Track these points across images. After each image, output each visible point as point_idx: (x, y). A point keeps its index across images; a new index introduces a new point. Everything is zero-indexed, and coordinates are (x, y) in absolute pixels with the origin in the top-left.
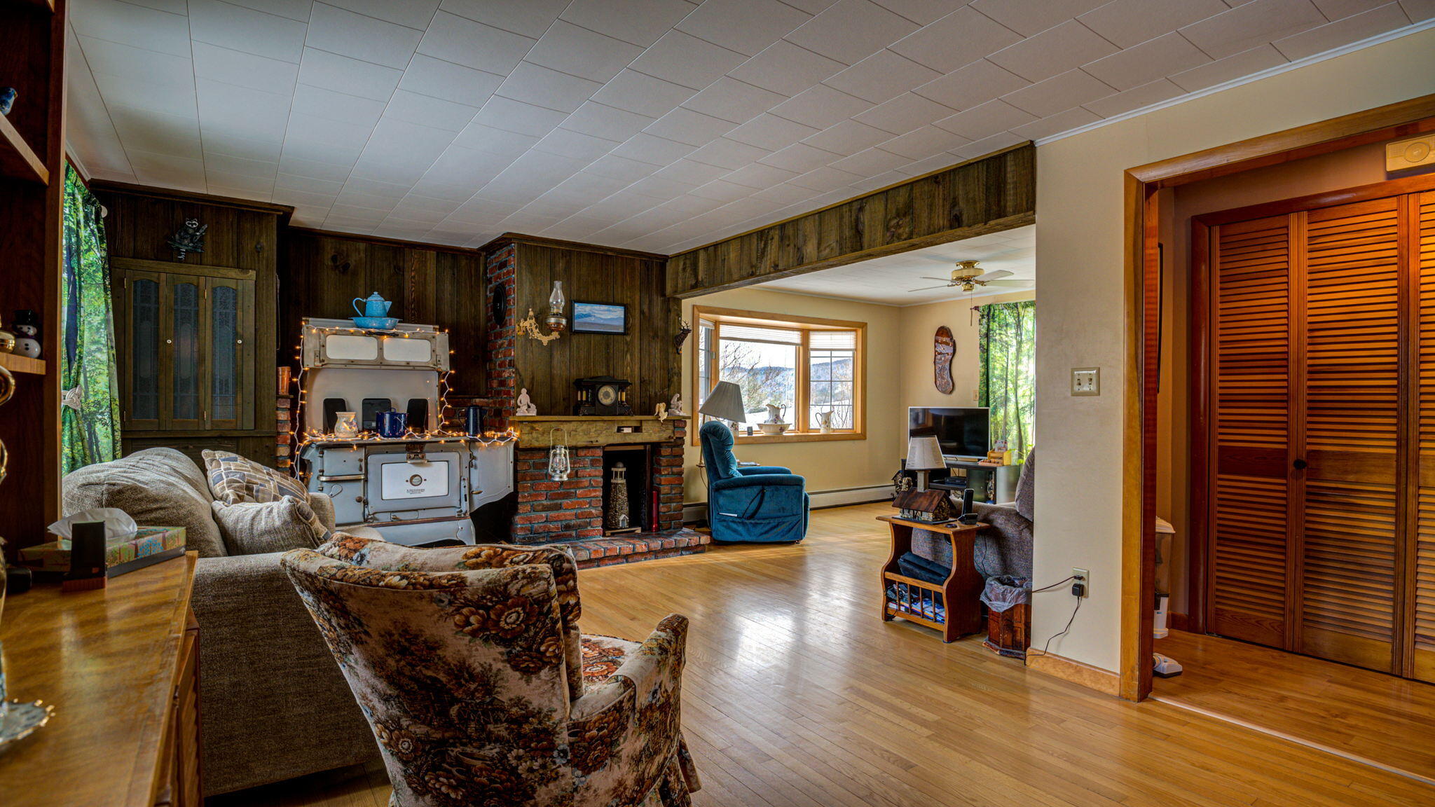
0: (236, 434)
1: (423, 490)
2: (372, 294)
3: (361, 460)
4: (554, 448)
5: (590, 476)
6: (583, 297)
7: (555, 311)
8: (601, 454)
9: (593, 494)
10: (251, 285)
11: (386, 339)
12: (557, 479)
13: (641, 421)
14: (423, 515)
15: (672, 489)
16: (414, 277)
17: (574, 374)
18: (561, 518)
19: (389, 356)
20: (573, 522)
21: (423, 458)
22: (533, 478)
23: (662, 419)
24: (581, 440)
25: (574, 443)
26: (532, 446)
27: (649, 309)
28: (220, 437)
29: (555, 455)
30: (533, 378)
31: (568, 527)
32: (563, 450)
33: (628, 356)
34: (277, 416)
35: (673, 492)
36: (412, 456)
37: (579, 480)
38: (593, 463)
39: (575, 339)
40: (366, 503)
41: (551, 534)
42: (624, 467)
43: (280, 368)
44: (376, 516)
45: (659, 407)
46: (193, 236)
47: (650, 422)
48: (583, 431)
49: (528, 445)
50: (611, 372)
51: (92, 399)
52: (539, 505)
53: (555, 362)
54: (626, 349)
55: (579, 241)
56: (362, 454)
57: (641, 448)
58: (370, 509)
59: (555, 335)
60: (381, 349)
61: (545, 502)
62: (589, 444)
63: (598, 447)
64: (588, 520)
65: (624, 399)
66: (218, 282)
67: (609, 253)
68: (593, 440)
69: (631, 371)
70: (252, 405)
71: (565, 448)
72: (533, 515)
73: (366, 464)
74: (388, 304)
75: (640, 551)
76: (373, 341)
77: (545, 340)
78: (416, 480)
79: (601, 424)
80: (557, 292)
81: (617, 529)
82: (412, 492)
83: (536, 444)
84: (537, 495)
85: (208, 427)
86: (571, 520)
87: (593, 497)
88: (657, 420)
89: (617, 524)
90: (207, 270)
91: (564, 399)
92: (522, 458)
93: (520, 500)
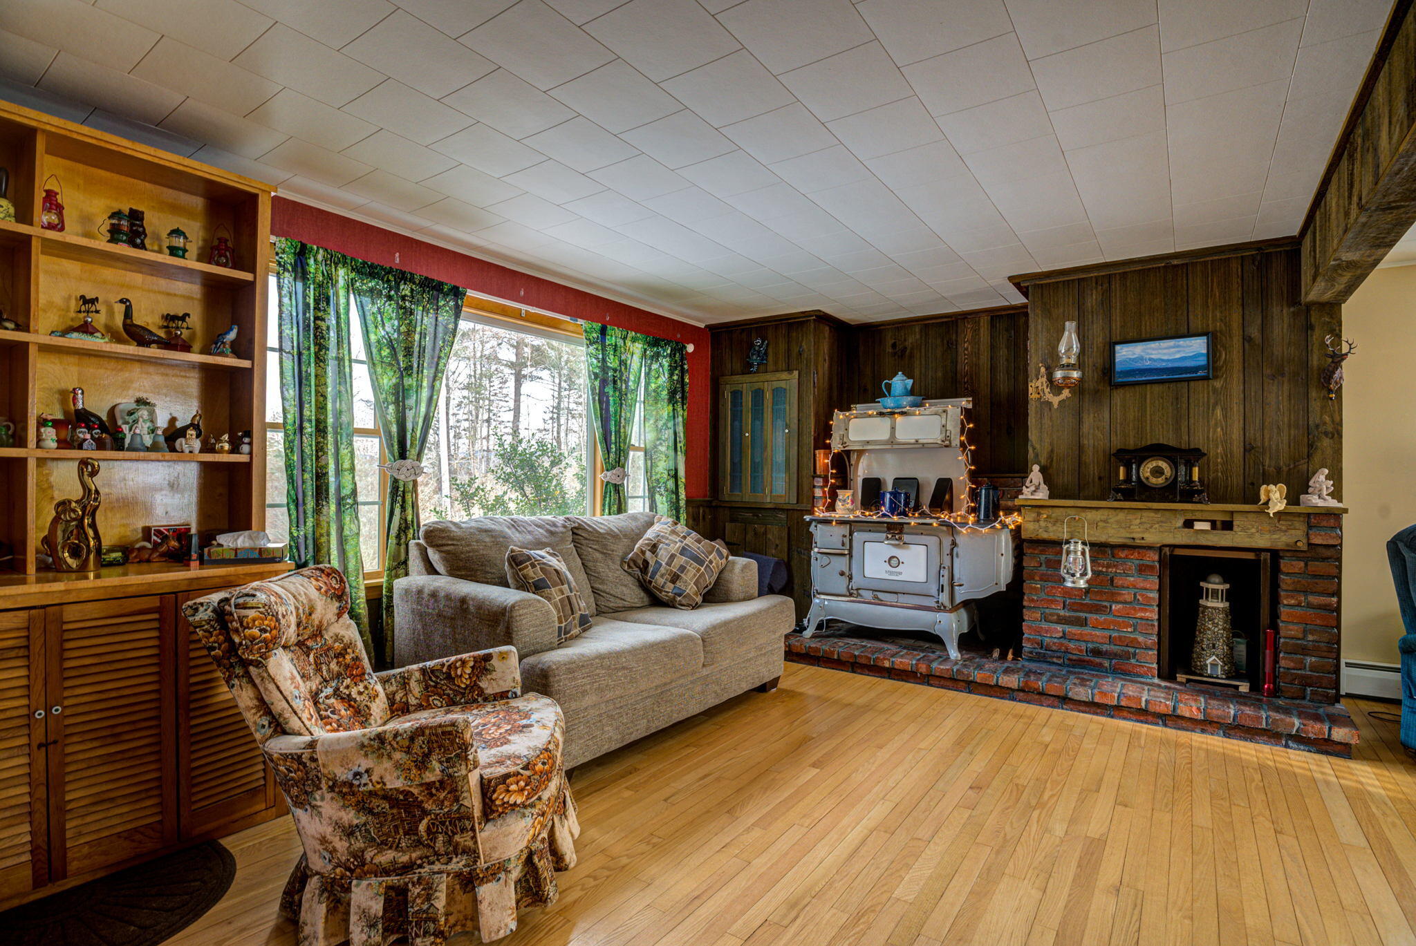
0: (785, 507)
1: (900, 573)
2: (895, 374)
3: (844, 536)
4: (1068, 542)
5: (1135, 587)
6: (1130, 335)
7: (1064, 361)
8: (1156, 557)
9: (1139, 615)
10: (796, 381)
11: (899, 419)
12: (1069, 584)
13: (1232, 513)
14: (903, 599)
15: (1305, 632)
16: (967, 349)
17: (1117, 443)
18: (1086, 639)
19: (901, 436)
20: (1105, 648)
21: (900, 539)
22: (1044, 578)
23: (1271, 512)
24: (1113, 534)
25: (1103, 538)
26: (1039, 537)
27: (1263, 329)
28: (775, 509)
29: (1068, 553)
30: (1052, 451)
31: (1097, 652)
32: (1080, 547)
33: (1219, 412)
34: (813, 493)
35: (1310, 638)
36: (890, 536)
37: (1116, 590)
38: (1143, 569)
39: (1118, 396)
40: (850, 578)
41: (1071, 656)
42: (1225, 582)
43: (817, 452)
44: (860, 591)
45: (1268, 492)
46: (759, 352)
47: (1251, 516)
48: (1118, 522)
49: (1033, 536)
50: (1185, 437)
51: (654, 478)
52: (1052, 615)
53: (1085, 428)
54: (1212, 401)
55: (1101, 260)
56: (845, 530)
57: (1251, 556)
58: (854, 584)
59: (1066, 393)
60: (893, 428)
61: (1062, 613)
62: (1130, 542)
63: (1150, 548)
64: (1132, 650)
65: (1196, 477)
66: (776, 384)
67: (1175, 262)
68: (1134, 535)
69: (1225, 434)
70: (795, 483)
71: (1084, 543)
72: (1045, 625)
73: (851, 541)
74: (910, 382)
75: (1187, 715)
76: (887, 422)
77: (1055, 400)
78: (894, 562)
79: (1152, 514)
80: (1070, 337)
81: (1201, 675)
82: (891, 573)
83: (1045, 536)
84: (1052, 602)
85: (768, 500)
86: (1102, 643)
87: (1141, 619)
88: (1262, 513)
89: (1204, 667)
90: (768, 376)
91: (1100, 478)
92: (1029, 551)
93: (1025, 603)
